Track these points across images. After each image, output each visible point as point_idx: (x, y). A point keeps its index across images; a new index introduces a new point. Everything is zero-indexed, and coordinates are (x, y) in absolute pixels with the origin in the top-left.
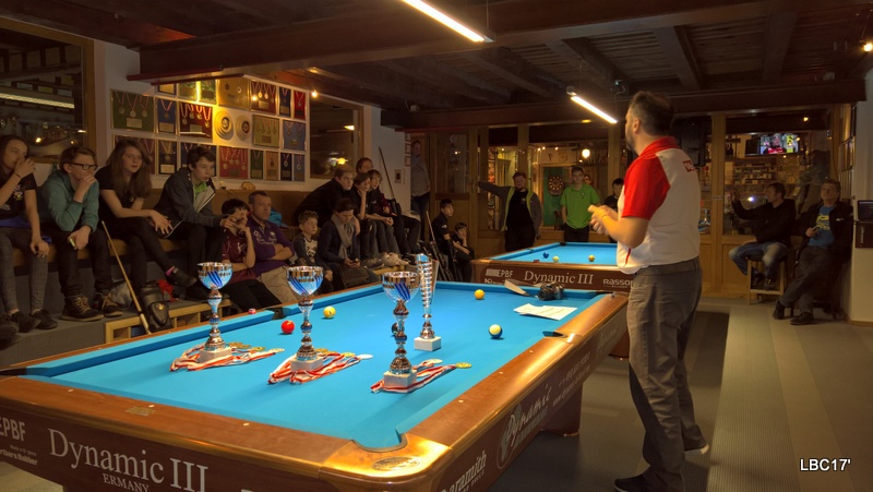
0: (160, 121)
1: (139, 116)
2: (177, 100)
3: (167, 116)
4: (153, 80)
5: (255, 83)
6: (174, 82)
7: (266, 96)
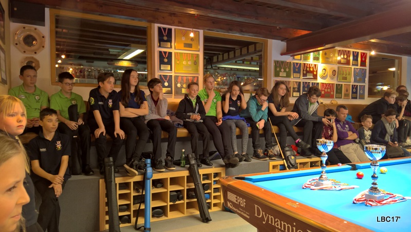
0: (294, 73)
1: (285, 71)
2: (302, 62)
3: (297, 70)
4: (291, 54)
5: (340, 50)
6: (301, 54)
7: (345, 57)
